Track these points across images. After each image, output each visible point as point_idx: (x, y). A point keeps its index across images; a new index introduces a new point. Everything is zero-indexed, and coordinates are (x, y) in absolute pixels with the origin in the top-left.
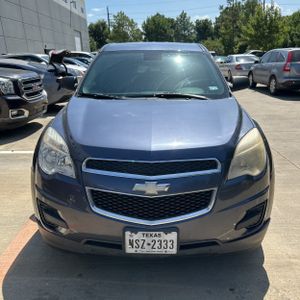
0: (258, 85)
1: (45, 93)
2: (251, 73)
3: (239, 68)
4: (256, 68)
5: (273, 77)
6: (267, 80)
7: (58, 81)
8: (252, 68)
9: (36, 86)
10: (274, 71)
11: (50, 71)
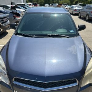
0: (82, 17)
1: (9, 22)
2: (80, 12)
3: (75, 10)
4: (82, 11)
5: (87, 15)
6: (85, 15)
7: (14, 16)
8: (80, 11)
9: (5, 20)
10: (88, 13)
11: (11, 12)
